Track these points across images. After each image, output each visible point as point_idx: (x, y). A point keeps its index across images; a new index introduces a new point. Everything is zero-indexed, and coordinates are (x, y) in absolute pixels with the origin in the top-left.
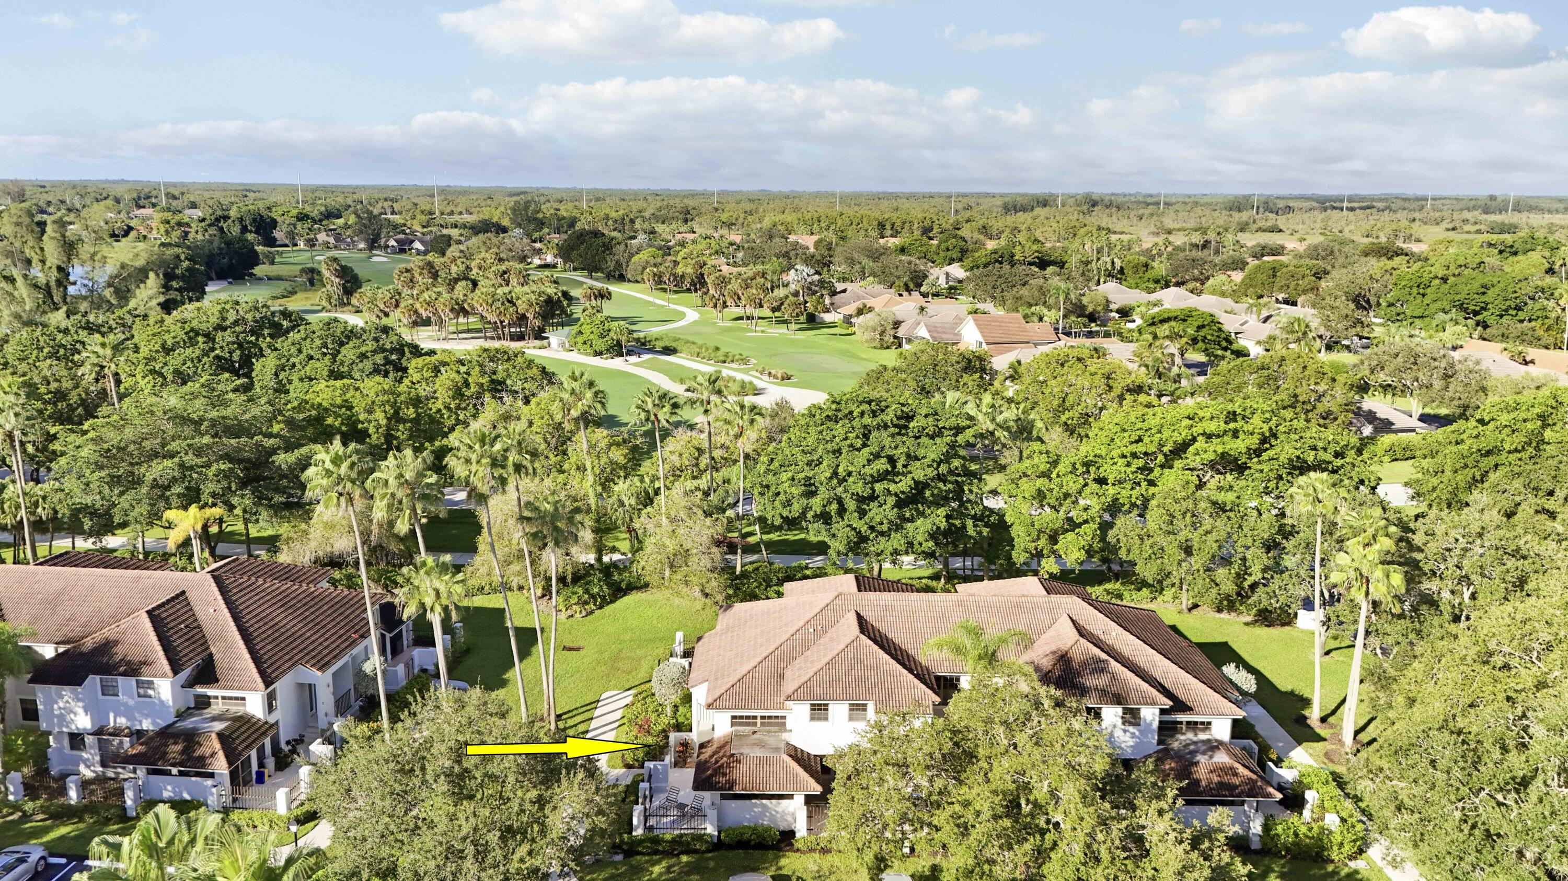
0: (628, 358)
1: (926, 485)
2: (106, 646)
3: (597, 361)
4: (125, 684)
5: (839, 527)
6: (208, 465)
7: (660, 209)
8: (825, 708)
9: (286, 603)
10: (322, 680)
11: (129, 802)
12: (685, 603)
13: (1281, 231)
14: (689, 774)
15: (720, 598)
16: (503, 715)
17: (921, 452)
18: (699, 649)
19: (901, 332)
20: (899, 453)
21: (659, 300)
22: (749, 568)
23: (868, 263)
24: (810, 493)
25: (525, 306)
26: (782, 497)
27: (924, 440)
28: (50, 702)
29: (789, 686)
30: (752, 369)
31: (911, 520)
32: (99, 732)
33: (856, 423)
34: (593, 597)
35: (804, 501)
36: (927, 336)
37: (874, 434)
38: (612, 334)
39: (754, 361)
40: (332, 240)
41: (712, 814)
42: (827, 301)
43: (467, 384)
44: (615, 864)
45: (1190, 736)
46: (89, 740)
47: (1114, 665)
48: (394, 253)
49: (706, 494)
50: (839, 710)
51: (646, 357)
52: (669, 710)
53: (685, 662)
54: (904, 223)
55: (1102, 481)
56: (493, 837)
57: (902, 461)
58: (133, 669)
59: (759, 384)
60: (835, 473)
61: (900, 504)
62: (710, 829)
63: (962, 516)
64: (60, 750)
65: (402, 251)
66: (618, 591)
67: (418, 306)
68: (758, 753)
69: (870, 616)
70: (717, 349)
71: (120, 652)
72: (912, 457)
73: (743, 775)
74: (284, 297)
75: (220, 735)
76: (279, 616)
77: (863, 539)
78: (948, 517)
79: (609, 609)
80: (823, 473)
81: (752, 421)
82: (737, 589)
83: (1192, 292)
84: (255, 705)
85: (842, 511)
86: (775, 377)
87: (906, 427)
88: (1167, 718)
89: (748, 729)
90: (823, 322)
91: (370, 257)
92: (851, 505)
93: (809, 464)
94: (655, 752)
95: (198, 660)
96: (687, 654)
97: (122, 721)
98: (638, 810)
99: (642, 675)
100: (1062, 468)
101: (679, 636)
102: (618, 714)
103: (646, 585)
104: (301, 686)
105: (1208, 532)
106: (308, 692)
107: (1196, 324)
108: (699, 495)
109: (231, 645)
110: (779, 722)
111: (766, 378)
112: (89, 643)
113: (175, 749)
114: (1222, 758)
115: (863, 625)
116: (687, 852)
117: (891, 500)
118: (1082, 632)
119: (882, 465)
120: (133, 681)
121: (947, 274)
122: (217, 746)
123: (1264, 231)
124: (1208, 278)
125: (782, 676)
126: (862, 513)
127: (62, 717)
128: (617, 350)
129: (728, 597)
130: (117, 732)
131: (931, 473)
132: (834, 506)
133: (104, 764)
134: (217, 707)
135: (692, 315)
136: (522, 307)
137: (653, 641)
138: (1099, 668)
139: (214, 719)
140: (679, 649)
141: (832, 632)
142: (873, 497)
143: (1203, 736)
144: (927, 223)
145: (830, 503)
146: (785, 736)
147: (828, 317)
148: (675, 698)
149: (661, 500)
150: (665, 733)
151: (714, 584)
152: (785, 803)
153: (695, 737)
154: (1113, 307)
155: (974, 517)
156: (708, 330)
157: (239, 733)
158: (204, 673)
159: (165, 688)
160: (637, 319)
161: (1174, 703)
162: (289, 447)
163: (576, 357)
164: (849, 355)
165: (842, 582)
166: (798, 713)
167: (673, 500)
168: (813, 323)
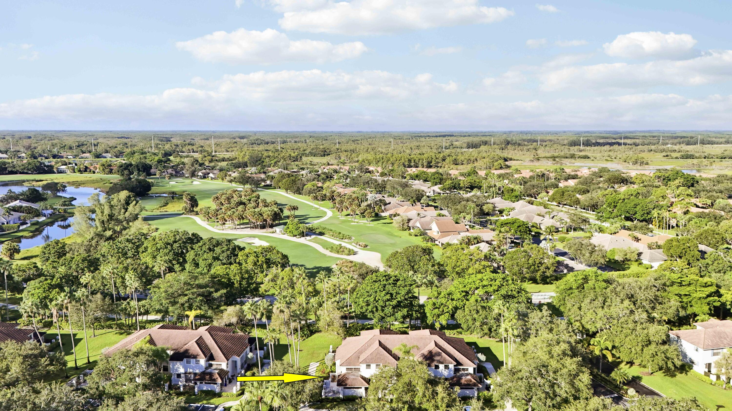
0: (307, 237)
1: (401, 302)
2: (187, 351)
3: (294, 239)
4: (193, 361)
5: (376, 314)
6: (196, 298)
7: (313, 149)
8: (370, 366)
9: (226, 338)
10: (238, 359)
11: (196, 391)
12: (332, 337)
13: (589, 158)
14: (335, 383)
15: (342, 335)
16: (292, 367)
17: (400, 292)
18: (337, 350)
19: (411, 224)
20: (394, 292)
21: (315, 204)
22: (351, 325)
23: (400, 189)
24: (368, 305)
25: (266, 216)
26: (360, 306)
27: (401, 288)
28: (174, 366)
29: (361, 360)
30: (352, 242)
31: (397, 312)
32: (185, 373)
33: (382, 283)
34: (305, 335)
35: (366, 307)
36: (420, 227)
37: (387, 286)
38: (300, 229)
39: (354, 238)
40: (174, 173)
41: (342, 392)
42: (383, 208)
43: (258, 261)
44: (318, 404)
45: (463, 372)
46: (182, 375)
47: (443, 354)
48: (201, 178)
49: (338, 302)
50: (373, 366)
51: (313, 237)
52: (329, 367)
53: (333, 354)
54: (419, 160)
55: (453, 300)
56: (294, 393)
57: (395, 294)
58: (195, 357)
59: (355, 249)
60: (375, 299)
61: (394, 308)
62: (341, 396)
63: (412, 310)
64: (174, 378)
65: (204, 177)
66: (312, 333)
67: (226, 217)
68: (353, 377)
69: (382, 341)
70: (340, 233)
71: (191, 352)
72: (397, 293)
73: (349, 382)
74: (164, 206)
75: (218, 373)
76: (226, 342)
77: (383, 318)
78: (407, 311)
79: (310, 338)
80: (371, 299)
81: (352, 281)
82: (347, 332)
83: (529, 203)
84: (224, 366)
85: (377, 310)
86: (361, 246)
87: (396, 284)
88: (456, 367)
89: (350, 371)
90: (381, 217)
91: (192, 182)
92: (380, 308)
93: (368, 296)
94: (327, 378)
95: (209, 355)
96: (333, 352)
97: (191, 370)
98: (323, 391)
99: (321, 358)
100: (441, 296)
101: (331, 347)
102: (315, 369)
103: (321, 331)
104: (233, 361)
105: (480, 316)
106: (235, 362)
107: (517, 225)
108: (336, 303)
109: (217, 350)
110: (358, 370)
111: (358, 246)
112: (182, 350)
113: (207, 377)
114: (469, 377)
115: (380, 344)
116: (336, 402)
117: (391, 307)
118: (436, 345)
119: (388, 297)
120: (195, 360)
121: (434, 191)
122: (218, 376)
123: (581, 158)
124: (540, 193)
125: (359, 358)
126: (383, 311)
127: (176, 370)
128: (302, 234)
129: (345, 335)
130: (190, 373)
131: (403, 298)
132: (375, 309)
133: (186, 382)
134: (214, 367)
135: (330, 213)
136: (265, 217)
137: (323, 348)
138: (439, 354)
139: (215, 369)
140: (331, 351)
141: (372, 346)
142: (386, 306)
143: (466, 372)
144: (430, 159)
145: (373, 308)
146: (360, 373)
147: (383, 214)
148: (331, 364)
149: (324, 305)
150: (328, 373)
151: (341, 331)
152: (359, 389)
153: (336, 374)
154: (497, 209)
155: (416, 311)
156: (336, 222)
157: (222, 373)
158: (211, 358)
159: (203, 361)
160: (308, 216)
161: (459, 363)
162: (216, 291)
163: (286, 237)
164: (390, 234)
165: (376, 331)
166: (363, 367)
167: (328, 305)
168: (377, 217)
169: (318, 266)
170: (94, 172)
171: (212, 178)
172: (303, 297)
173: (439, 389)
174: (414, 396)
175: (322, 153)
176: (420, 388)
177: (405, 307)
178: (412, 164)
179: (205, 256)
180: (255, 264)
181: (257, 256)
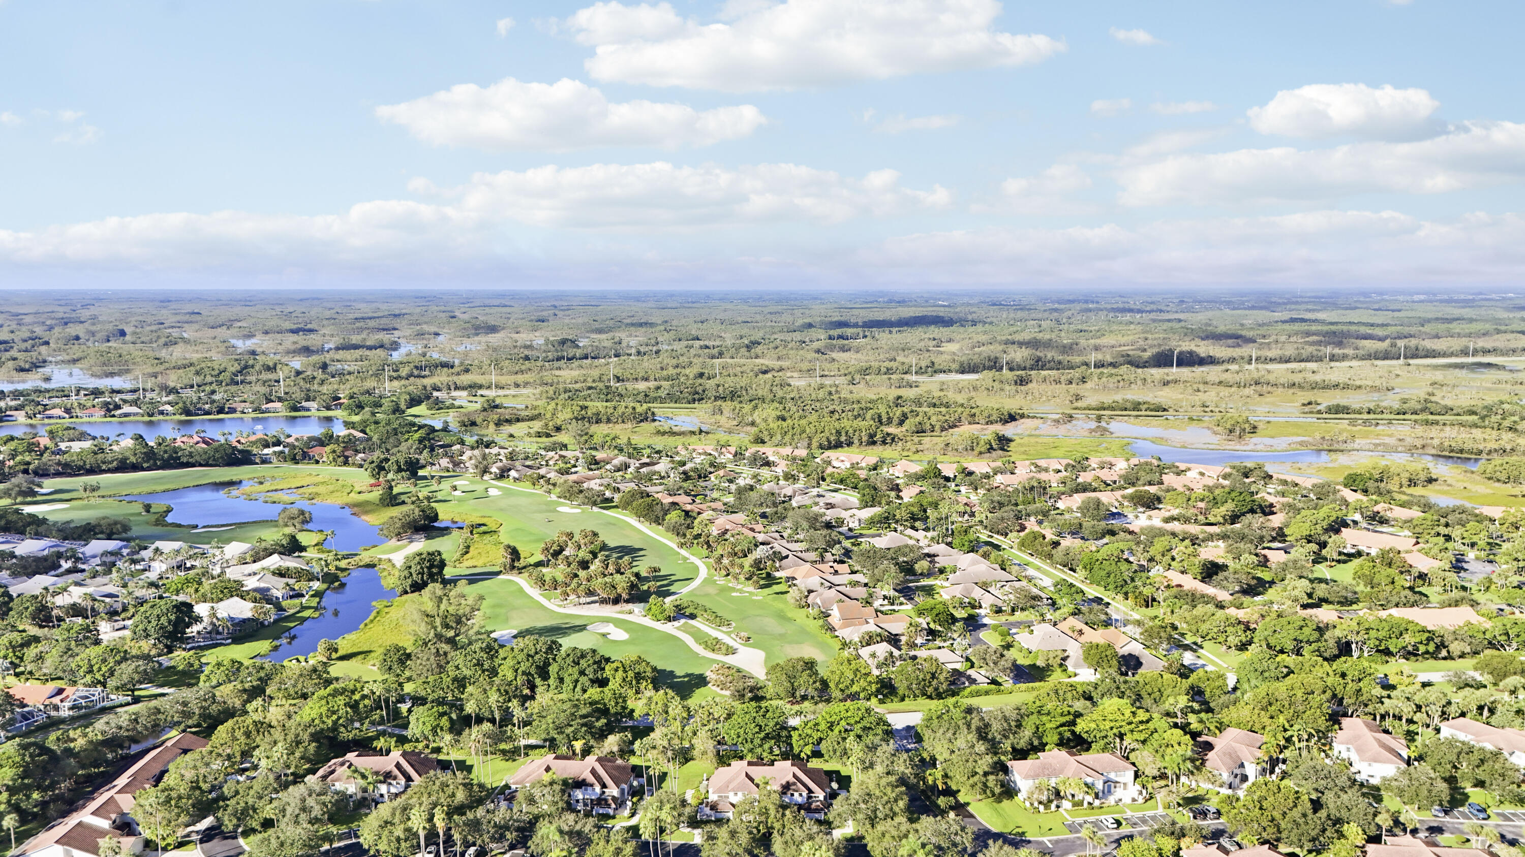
0: (675, 623)
1: (770, 733)
2: (584, 780)
3: (658, 626)
4: (590, 788)
5: (746, 746)
6: (581, 728)
8: (737, 794)
9: (613, 767)
10: (625, 786)
12: (706, 765)
14: (709, 808)
15: (716, 765)
16: (674, 795)
17: (769, 724)
18: (711, 779)
19: (810, 600)
20: (763, 724)
22: (724, 753)
27: (770, 720)
28: (574, 792)
29: (730, 788)
30: (732, 632)
31: (765, 744)
32: (584, 799)
33: (752, 715)
34: (681, 762)
36: (821, 605)
37: (757, 718)
38: (666, 612)
39: (734, 624)
40: (451, 466)
41: (714, 815)
42: (778, 565)
45: (814, 800)
46: (581, 801)
47: (799, 783)
48: (497, 478)
50: (740, 794)
51: (683, 621)
52: (704, 794)
53: (707, 782)
55: (818, 731)
57: (764, 726)
58: (592, 785)
59: (735, 645)
60: (745, 731)
63: (779, 741)
65: (502, 476)
66: (687, 761)
68: (723, 803)
69: (749, 772)
70: (716, 614)
71: (587, 781)
72: (766, 725)
73: (719, 807)
74: (467, 552)
75: (611, 799)
76: (613, 771)
77: (752, 750)
78: (775, 742)
79: (685, 766)
82: (720, 761)
83: (984, 555)
84: (615, 793)
85: (747, 742)
86: (743, 639)
88: (809, 796)
89: (721, 798)
90: (775, 578)
91: (487, 490)
92: (749, 740)
94: (702, 803)
95: (602, 783)
96: (707, 780)
97: (588, 797)
98: (699, 814)
99: (696, 786)
100: (808, 727)
101: (705, 775)
102: (692, 795)
103: (695, 759)
104: (621, 788)
106: (623, 790)
108: (709, 732)
109: (608, 779)
110: (727, 797)
111: (738, 639)
112: (579, 779)
113: (603, 802)
114: (818, 803)
115: (747, 775)
118: (795, 776)
119: (757, 729)
121: (860, 520)
122: (611, 801)
124: (1010, 532)
125: (728, 786)
126: (752, 742)
127: (576, 796)
128: (669, 617)
129: (718, 764)
131: (771, 730)
132: (745, 741)
133: (584, 806)
134: (607, 794)
135: (704, 571)
137: (697, 776)
138: (794, 784)
139: (608, 796)
140: (705, 779)
141: (740, 776)
142: (755, 738)
143: (816, 799)
145: (743, 740)
146: (728, 800)
147: (777, 576)
148: (705, 791)
149: (699, 734)
150: (703, 800)
151: (714, 760)
152: (728, 813)
153: (709, 800)
154: (937, 565)
155: (783, 742)
156: (712, 590)
157: (614, 798)
158: (604, 786)
159: (598, 789)
160: (673, 578)
161: (810, 791)
162: (598, 719)
163: (648, 622)
164: (782, 617)
165: (745, 763)
166: (731, 795)
167: (703, 733)
168: (770, 580)
169: (690, 672)
170: (317, 462)
171: (515, 479)
172: (678, 723)
173: (788, 812)
174: (767, 818)
175: (690, 397)
176: (772, 812)
177: (772, 738)
178: (843, 439)
179: (570, 671)
180: (624, 680)
181: (625, 671)
